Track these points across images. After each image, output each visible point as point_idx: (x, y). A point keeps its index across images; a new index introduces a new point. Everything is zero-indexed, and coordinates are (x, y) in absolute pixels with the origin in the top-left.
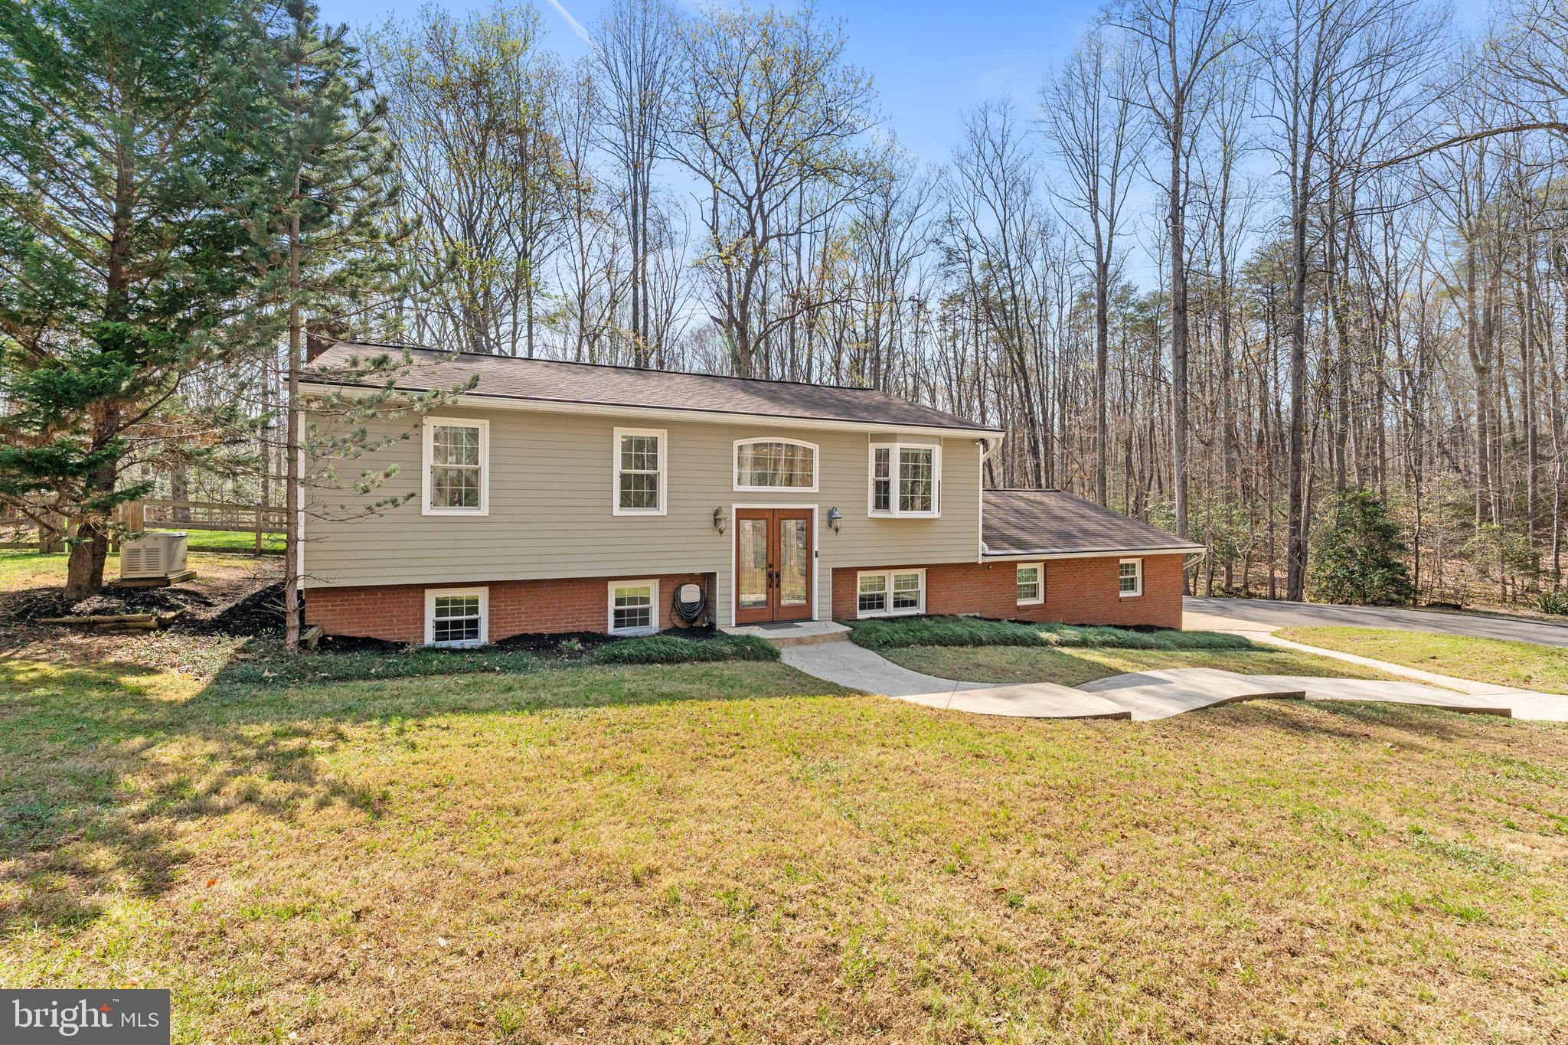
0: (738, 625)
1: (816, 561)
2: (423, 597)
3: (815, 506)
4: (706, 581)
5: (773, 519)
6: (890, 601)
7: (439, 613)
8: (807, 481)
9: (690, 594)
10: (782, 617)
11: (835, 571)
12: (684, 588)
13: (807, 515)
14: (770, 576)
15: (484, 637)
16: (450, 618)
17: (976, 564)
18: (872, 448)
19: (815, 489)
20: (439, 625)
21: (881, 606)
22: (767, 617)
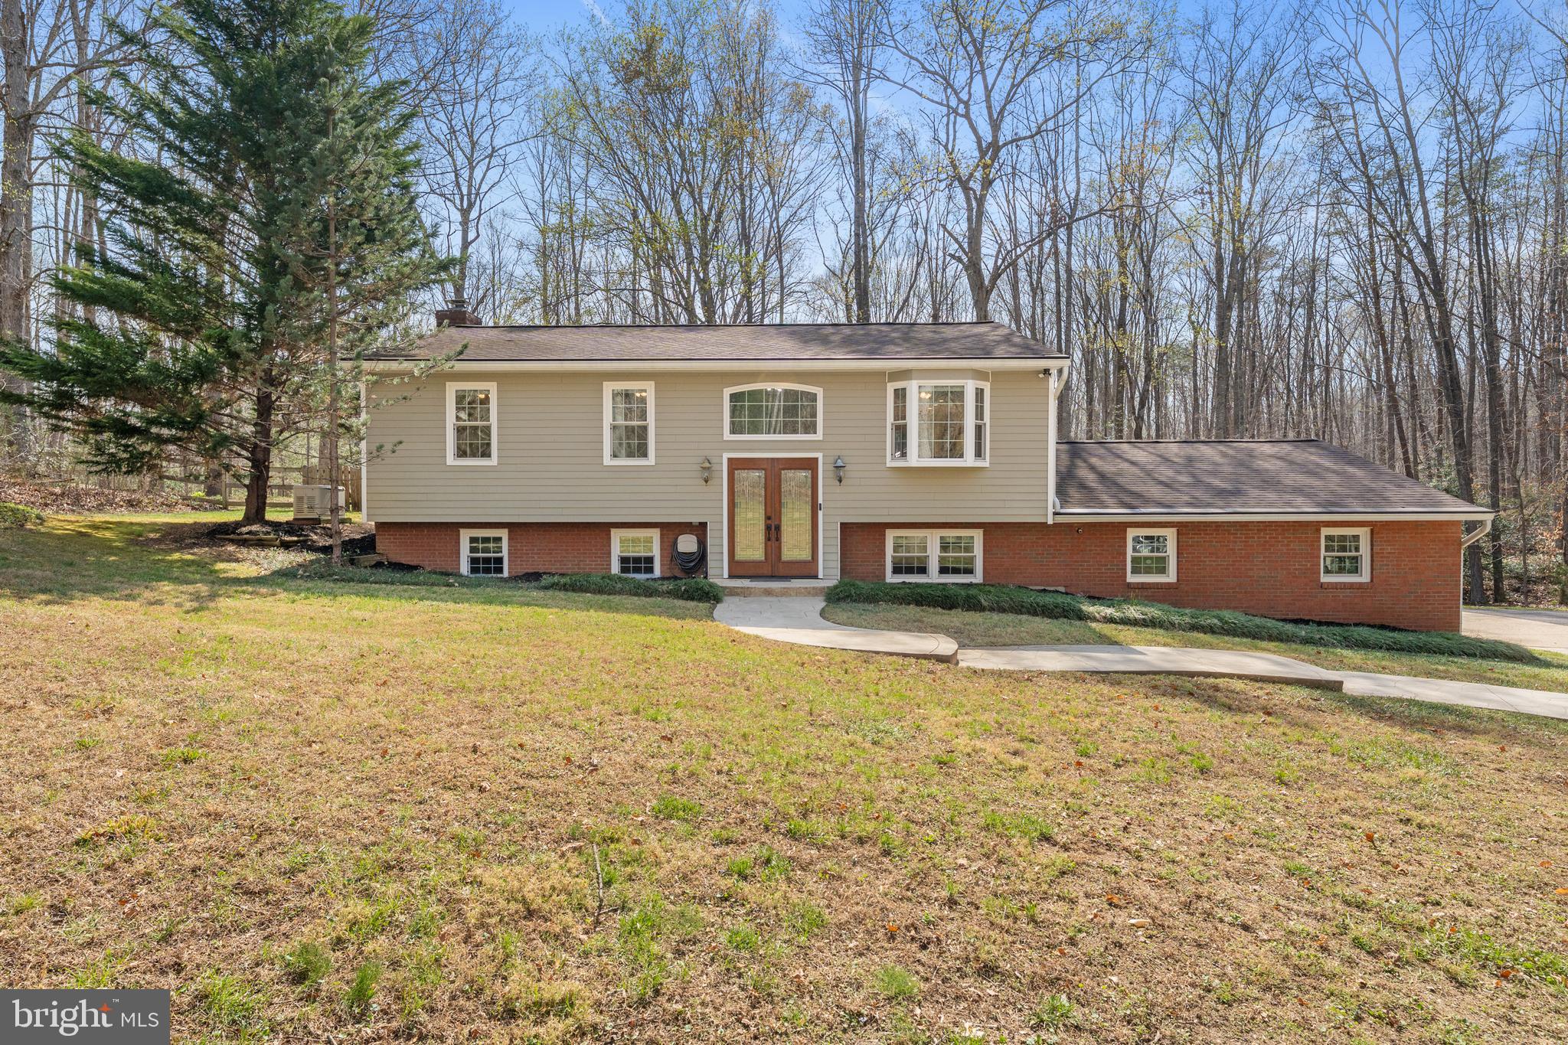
0: (731, 577)
1: (820, 513)
2: (458, 535)
3: (819, 455)
4: (700, 530)
5: (773, 470)
6: (934, 566)
7: (473, 550)
8: (810, 428)
9: (687, 544)
10: (782, 572)
11: (844, 526)
12: (681, 538)
13: (810, 465)
14: (768, 528)
15: (506, 574)
16: (480, 555)
17: (1044, 524)
18: (891, 388)
19: (819, 436)
20: (474, 561)
21: (923, 570)
22: (767, 571)
